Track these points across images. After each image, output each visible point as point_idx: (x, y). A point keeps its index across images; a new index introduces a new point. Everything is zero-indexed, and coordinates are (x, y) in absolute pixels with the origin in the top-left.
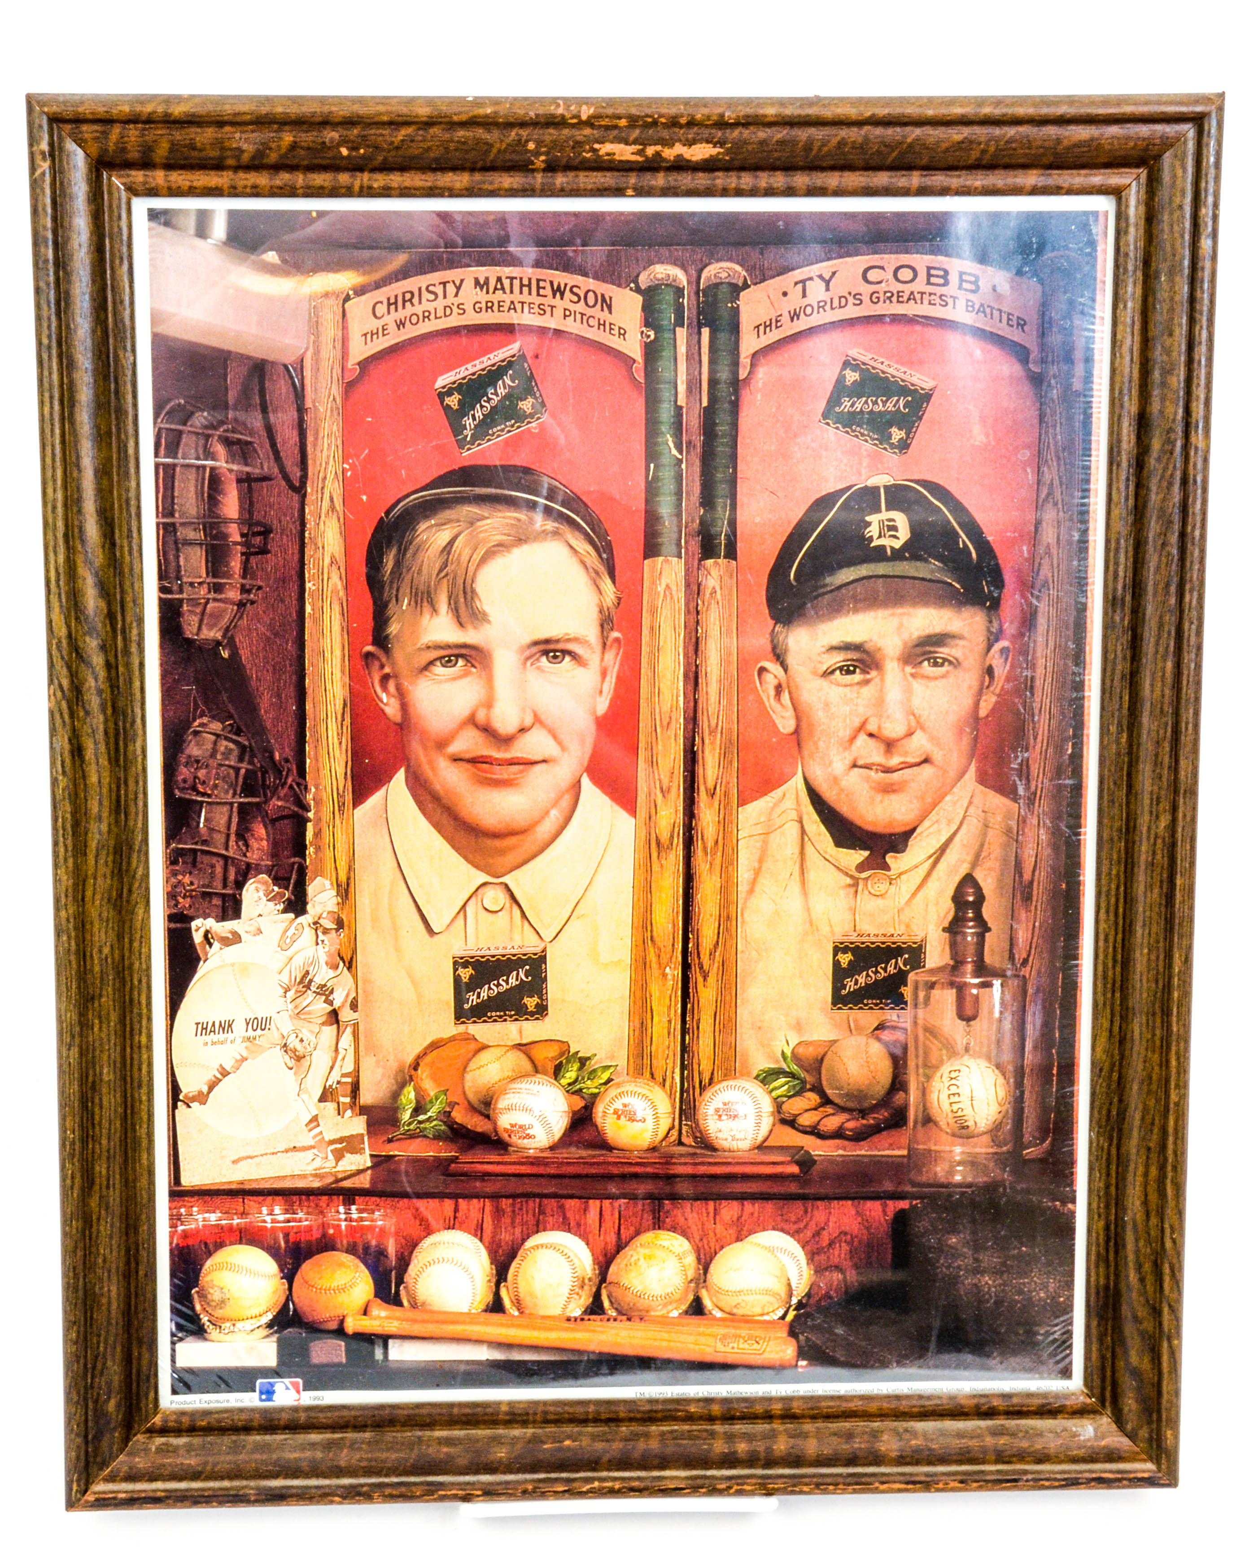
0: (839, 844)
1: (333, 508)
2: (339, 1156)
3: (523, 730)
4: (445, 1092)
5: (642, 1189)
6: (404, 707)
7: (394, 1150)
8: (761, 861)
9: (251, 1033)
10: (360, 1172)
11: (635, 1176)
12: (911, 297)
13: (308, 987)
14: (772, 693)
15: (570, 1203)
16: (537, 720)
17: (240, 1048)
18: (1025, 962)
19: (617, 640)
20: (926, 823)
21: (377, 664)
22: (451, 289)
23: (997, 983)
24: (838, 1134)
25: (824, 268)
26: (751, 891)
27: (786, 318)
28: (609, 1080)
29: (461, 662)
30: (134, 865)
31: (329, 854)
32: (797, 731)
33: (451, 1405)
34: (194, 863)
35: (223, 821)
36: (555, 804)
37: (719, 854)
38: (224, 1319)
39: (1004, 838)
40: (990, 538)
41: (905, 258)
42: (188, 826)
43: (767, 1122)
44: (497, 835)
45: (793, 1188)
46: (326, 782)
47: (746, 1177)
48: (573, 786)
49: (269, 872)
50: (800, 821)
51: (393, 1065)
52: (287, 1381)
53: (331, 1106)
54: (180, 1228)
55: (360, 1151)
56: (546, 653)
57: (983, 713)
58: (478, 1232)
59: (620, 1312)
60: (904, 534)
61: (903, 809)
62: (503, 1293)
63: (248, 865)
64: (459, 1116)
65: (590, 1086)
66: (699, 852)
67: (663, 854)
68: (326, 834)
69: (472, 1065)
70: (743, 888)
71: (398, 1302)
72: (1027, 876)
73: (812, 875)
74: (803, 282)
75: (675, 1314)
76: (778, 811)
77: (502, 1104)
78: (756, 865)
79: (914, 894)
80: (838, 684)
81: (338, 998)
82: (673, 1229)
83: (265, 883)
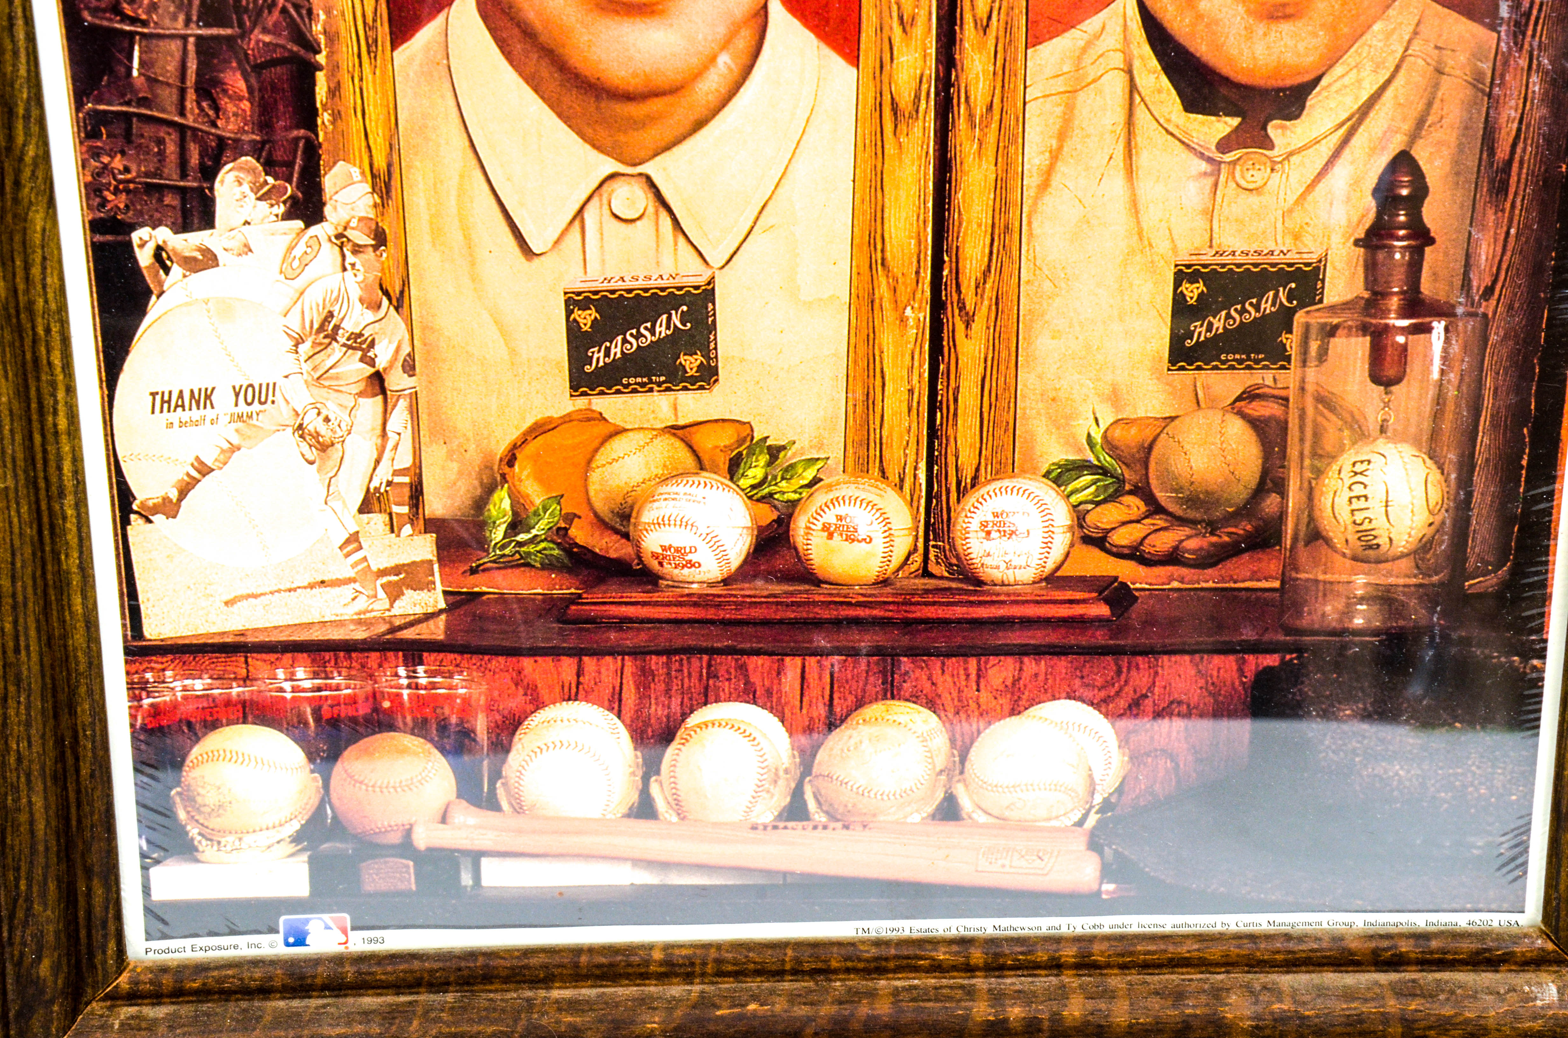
0: (1191, 105)
2: (394, 593)
4: (559, 499)
5: (865, 641)
7: (481, 585)
8: (1062, 136)
9: (243, 408)
10: (428, 617)
11: (857, 622)
13: (333, 337)
15: (757, 663)
17: (229, 432)
18: (1488, 292)
20: (1338, 70)
23: (1439, 326)
24: (1173, 558)
26: (1045, 186)
28: (815, 481)
30: (20, 139)
31: (355, 125)
33: (577, 951)
34: (128, 137)
35: (172, 67)
36: (726, 44)
37: (995, 126)
38: (224, 832)
39: (1469, 91)
42: (112, 72)
43: (1061, 542)
44: (629, 97)
45: (1100, 638)
46: (344, 3)
47: (1027, 622)
48: (756, 15)
49: (256, 151)
50: (1130, 72)
51: (474, 457)
52: (327, 917)
53: (378, 520)
54: (146, 702)
55: (429, 586)
58: (615, 704)
59: (832, 816)
61: (1301, 47)
62: (655, 790)
63: (221, 141)
64: (579, 534)
65: (787, 490)
66: (962, 124)
67: (902, 127)
68: (349, 89)
69: (600, 458)
70: (1031, 181)
71: (493, 805)
72: (1502, 152)
73: (1144, 159)
75: (916, 818)
76: (1093, 53)
77: (648, 516)
78: (1054, 143)
79: (1310, 188)
81: (383, 355)
82: (914, 698)
83: (252, 171)
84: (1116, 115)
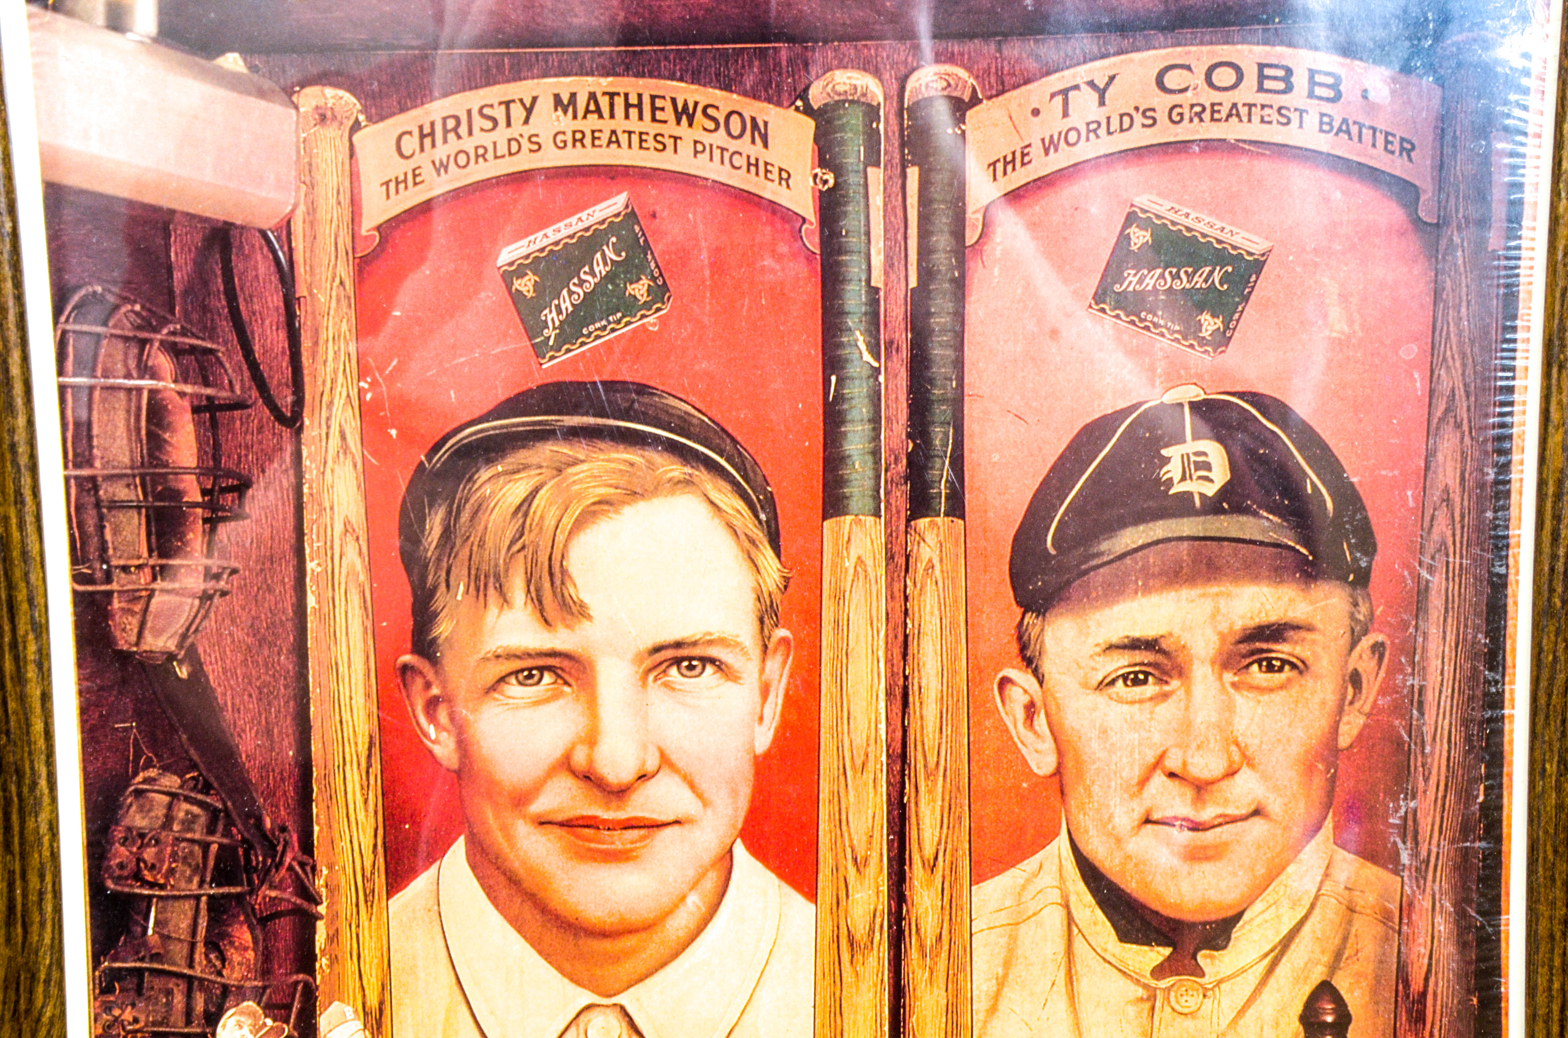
0: (1124, 937)
1: (345, 448)
3: (643, 777)
6: (463, 746)
8: (1007, 964)
12: (1234, 111)
14: (1020, 714)
16: (665, 761)
19: (784, 641)
20: (1258, 906)
21: (419, 682)
22: (517, 112)
25: (1098, 70)
26: (993, 1010)
27: (1036, 151)
29: (548, 678)
30: (39, 1002)
31: (351, 967)
32: (1059, 772)
34: (139, 991)
35: (185, 924)
36: (694, 886)
37: (944, 955)
39: (1380, 928)
40: (1355, 480)
41: (1224, 52)
42: (129, 932)
44: (605, 934)
46: (345, 859)
48: (721, 859)
49: (258, 995)
50: (1067, 907)
56: (677, 661)
57: (1344, 741)
60: (1220, 475)
61: (1223, 885)
63: (226, 989)
66: (914, 954)
67: (859, 957)
68: (346, 936)
70: (980, 1005)
72: (1416, 985)
73: (1084, 986)
74: (1065, 92)
76: (1032, 889)
78: (1000, 971)
79: (1242, 1012)
80: (1120, 701)
83: (252, 1015)
84: (1056, 946)
